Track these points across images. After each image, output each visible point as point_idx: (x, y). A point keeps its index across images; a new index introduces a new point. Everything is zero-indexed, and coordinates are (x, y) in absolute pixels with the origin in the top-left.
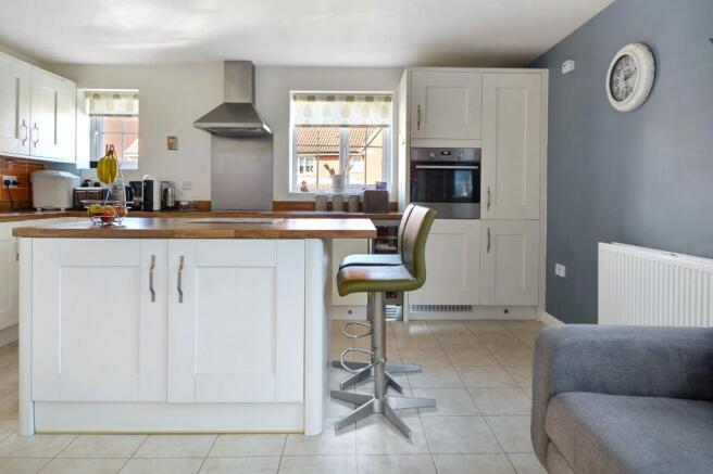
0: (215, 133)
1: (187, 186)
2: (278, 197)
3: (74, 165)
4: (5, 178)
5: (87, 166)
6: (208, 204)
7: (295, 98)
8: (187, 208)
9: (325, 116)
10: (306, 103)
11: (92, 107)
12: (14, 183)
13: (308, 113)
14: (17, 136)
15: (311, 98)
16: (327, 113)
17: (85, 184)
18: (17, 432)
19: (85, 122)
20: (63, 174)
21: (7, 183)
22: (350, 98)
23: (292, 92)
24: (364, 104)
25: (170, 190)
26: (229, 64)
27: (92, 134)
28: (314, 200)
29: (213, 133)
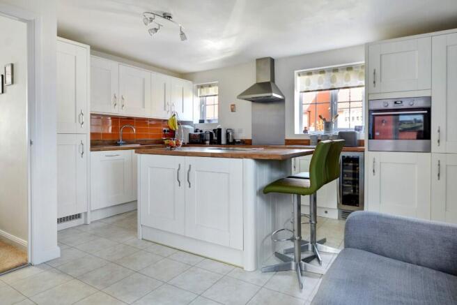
0: (254, 101)
1: (240, 131)
2: (288, 137)
3: (192, 122)
4: (164, 129)
5: (198, 122)
6: (250, 141)
7: (299, 75)
8: (239, 142)
9: (319, 84)
10: (307, 77)
11: (201, 92)
12: (168, 131)
13: (308, 83)
14: (165, 109)
15: (309, 73)
16: (320, 82)
17: (196, 131)
18: (137, 237)
19: (197, 100)
20: (186, 126)
21: (165, 131)
22: (335, 70)
23: (296, 72)
24: (346, 72)
25: (230, 134)
26: (258, 60)
27: (201, 106)
28: (309, 138)
29: (252, 101)
